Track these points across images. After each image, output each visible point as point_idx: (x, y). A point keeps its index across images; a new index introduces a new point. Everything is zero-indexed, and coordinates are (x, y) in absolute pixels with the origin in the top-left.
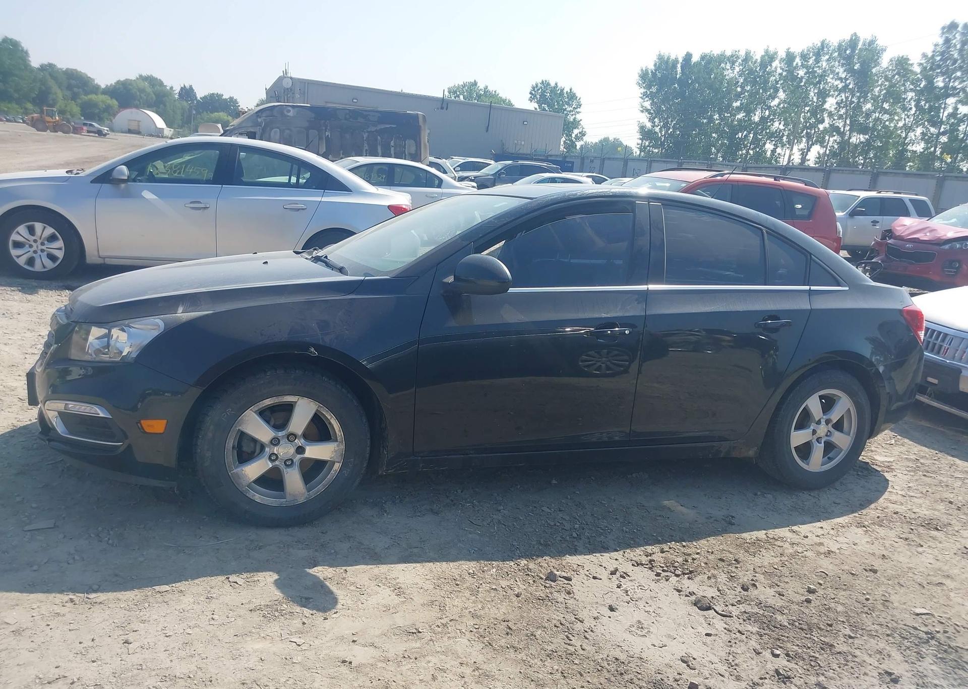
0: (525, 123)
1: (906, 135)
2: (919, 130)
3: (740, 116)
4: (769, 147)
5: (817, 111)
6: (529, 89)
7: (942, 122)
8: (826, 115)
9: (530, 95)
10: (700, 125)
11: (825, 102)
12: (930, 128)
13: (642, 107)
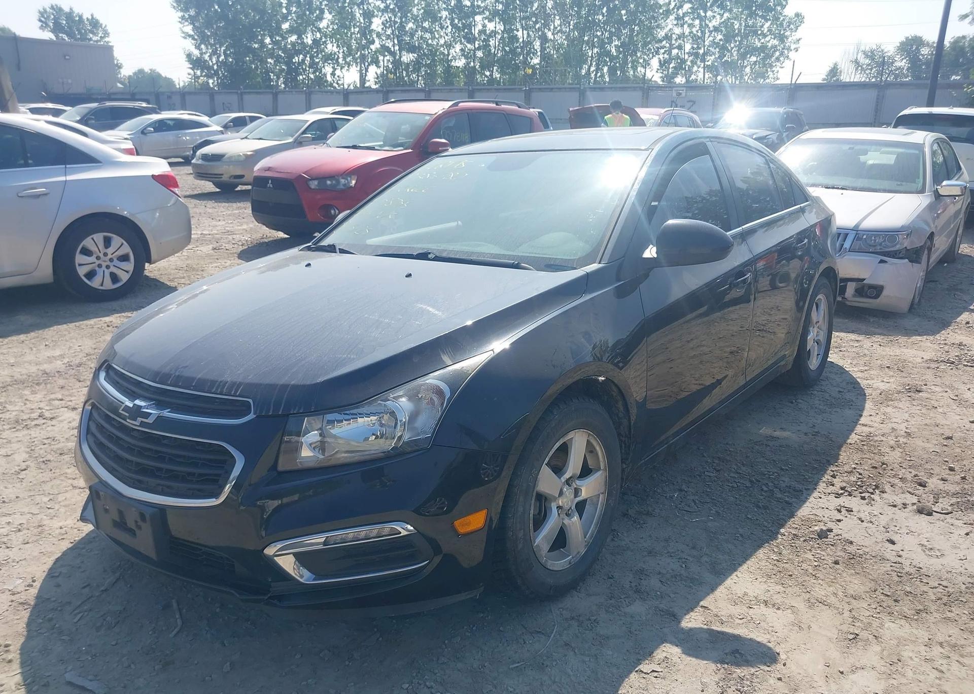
0: (67, 57)
1: (448, 52)
2: (458, 47)
3: (294, 38)
4: (328, 70)
5: (366, 31)
6: (37, 15)
7: (475, 39)
8: (375, 36)
9: (40, 24)
10: (253, 51)
11: (371, 23)
12: (467, 44)
13: (183, 32)
